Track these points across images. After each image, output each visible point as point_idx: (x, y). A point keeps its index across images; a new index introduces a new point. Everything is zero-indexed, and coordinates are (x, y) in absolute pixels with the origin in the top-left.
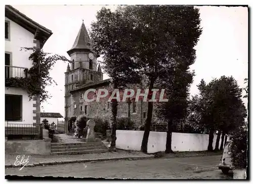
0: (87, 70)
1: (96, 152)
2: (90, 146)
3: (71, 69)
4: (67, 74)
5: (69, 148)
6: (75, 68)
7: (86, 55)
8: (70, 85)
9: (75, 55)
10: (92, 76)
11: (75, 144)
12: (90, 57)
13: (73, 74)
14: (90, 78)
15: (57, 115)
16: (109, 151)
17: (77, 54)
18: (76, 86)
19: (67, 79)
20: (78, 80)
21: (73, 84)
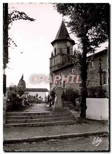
0: (66, 55)
1: (62, 124)
2: (55, 116)
3: (54, 55)
4: (51, 59)
5: (32, 118)
6: (56, 54)
7: (64, 44)
8: (53, 67)
9: (57, 45)
10: (69, 59)
11: (39, 114)
12: (67, 45)
13: (55, 59)
14: (68, 61)
15: (45, 90)
16: (78, 123)
17: (58, 43)
18: (57, 67)
19: (51, 63)
20: (59, 62)
21: (55, 66)
